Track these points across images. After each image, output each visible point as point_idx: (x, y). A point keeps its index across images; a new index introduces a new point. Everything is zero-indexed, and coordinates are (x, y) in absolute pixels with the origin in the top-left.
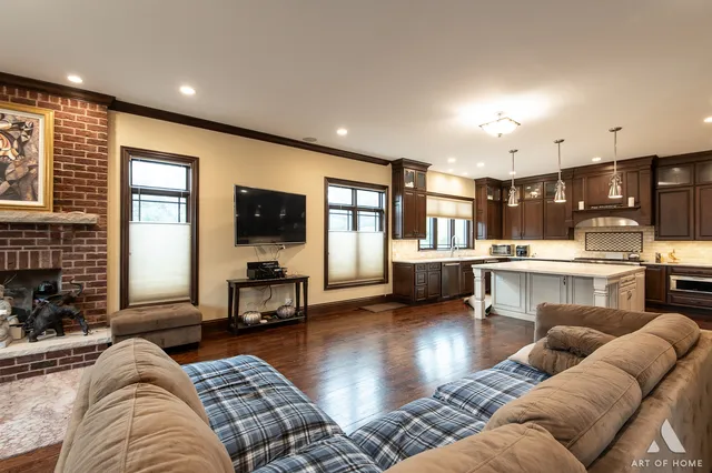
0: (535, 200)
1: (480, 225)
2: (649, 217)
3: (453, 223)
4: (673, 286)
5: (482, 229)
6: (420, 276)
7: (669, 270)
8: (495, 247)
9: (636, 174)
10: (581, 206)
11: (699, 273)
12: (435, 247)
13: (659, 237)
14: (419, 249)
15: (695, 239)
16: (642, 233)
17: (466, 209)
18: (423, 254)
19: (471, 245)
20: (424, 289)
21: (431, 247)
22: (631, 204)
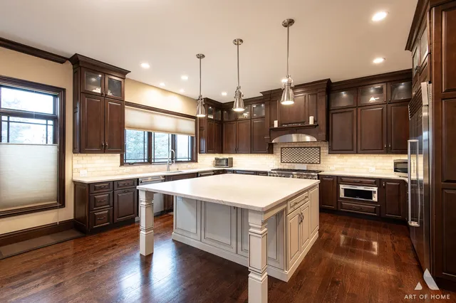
0: (246, 119)
1: (202, 141)
2: (324, 134)
3: (174, 138)
4: (342, 195)
7: (339, 180)
8: (218, 160)
9: (315, 96)
10: (276, 124)
11: (361, 182)
12: (150, 162)
13: (332, 151)
14: (124, 164)
15: (357, 153)
16: (320, 148)
17: (189, 126)
19: (195, 159)
20: (107, 212)
21: (146, 161)
22: (311, 122)
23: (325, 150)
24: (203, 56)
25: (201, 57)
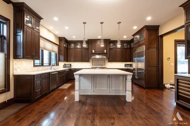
0: (79, 49)
1: (61, 56)
3: (50, 53)
5: (62, 58)
6: (38, 82)
8: (65, 64)
9: (106, 44)
12: (42, 64)
13: (109, 61)
14: (34, 66)
16: (105, 60)
17: (56, 49)
18: (36, 68)
19: (57, 64)
20: (40, 90)
21: (41, 65)
22: (105, 52)
23: (107, 61)
24: (86, 23)
25: (85, 23)
